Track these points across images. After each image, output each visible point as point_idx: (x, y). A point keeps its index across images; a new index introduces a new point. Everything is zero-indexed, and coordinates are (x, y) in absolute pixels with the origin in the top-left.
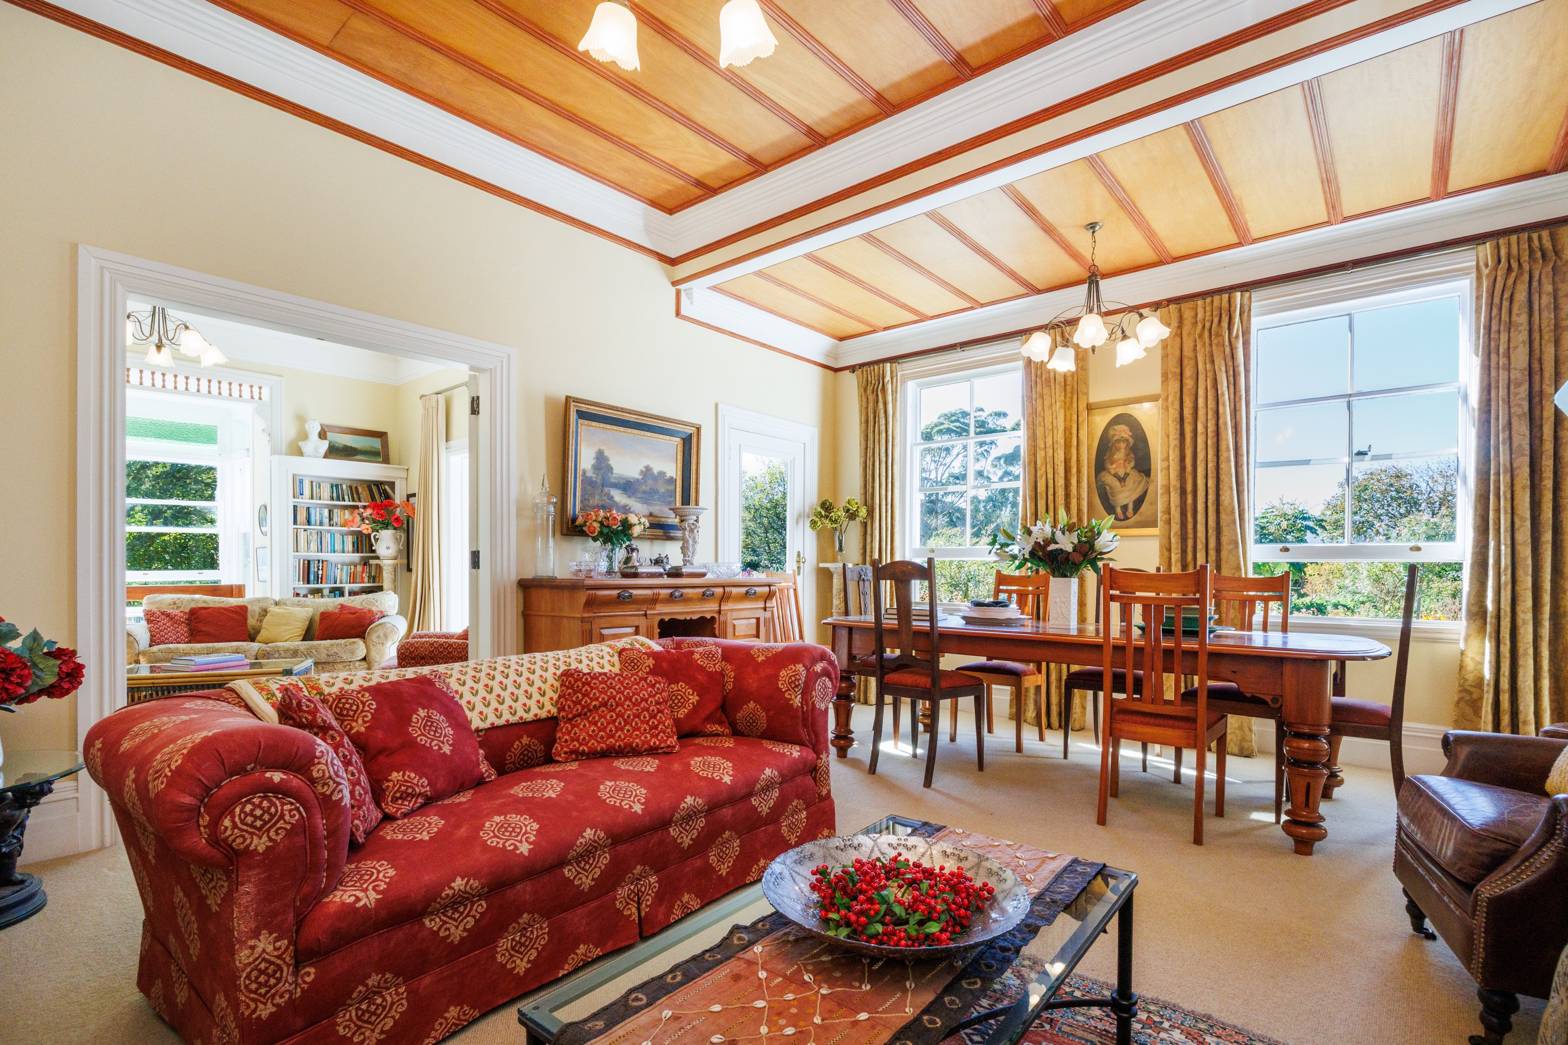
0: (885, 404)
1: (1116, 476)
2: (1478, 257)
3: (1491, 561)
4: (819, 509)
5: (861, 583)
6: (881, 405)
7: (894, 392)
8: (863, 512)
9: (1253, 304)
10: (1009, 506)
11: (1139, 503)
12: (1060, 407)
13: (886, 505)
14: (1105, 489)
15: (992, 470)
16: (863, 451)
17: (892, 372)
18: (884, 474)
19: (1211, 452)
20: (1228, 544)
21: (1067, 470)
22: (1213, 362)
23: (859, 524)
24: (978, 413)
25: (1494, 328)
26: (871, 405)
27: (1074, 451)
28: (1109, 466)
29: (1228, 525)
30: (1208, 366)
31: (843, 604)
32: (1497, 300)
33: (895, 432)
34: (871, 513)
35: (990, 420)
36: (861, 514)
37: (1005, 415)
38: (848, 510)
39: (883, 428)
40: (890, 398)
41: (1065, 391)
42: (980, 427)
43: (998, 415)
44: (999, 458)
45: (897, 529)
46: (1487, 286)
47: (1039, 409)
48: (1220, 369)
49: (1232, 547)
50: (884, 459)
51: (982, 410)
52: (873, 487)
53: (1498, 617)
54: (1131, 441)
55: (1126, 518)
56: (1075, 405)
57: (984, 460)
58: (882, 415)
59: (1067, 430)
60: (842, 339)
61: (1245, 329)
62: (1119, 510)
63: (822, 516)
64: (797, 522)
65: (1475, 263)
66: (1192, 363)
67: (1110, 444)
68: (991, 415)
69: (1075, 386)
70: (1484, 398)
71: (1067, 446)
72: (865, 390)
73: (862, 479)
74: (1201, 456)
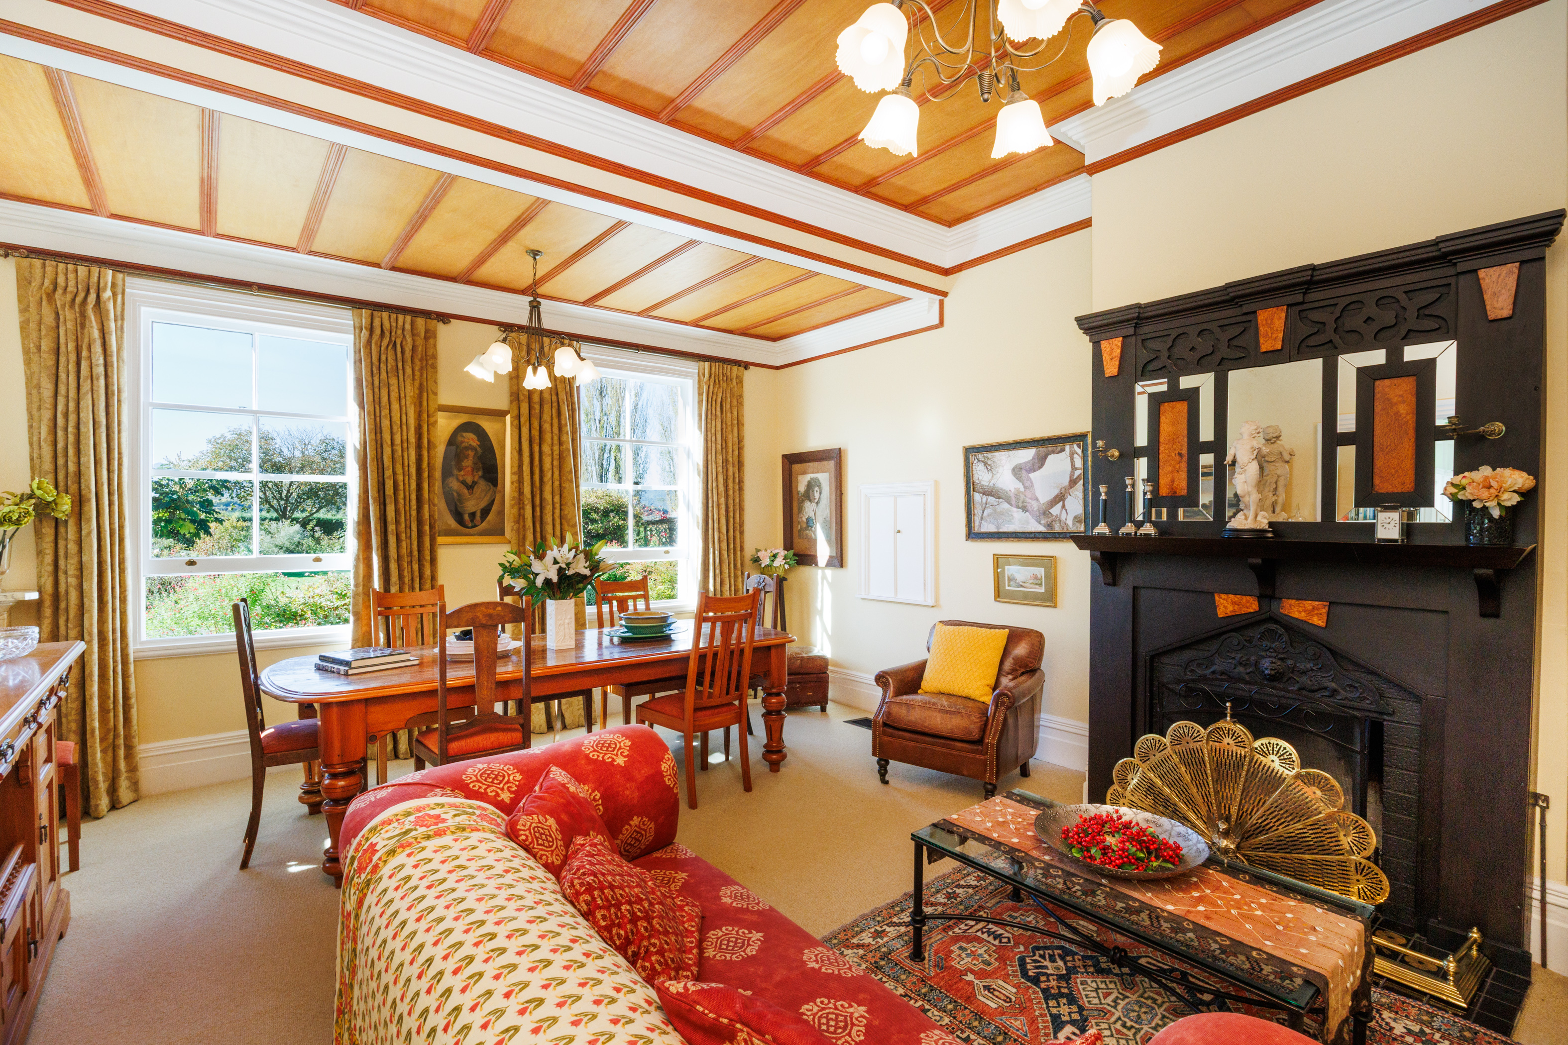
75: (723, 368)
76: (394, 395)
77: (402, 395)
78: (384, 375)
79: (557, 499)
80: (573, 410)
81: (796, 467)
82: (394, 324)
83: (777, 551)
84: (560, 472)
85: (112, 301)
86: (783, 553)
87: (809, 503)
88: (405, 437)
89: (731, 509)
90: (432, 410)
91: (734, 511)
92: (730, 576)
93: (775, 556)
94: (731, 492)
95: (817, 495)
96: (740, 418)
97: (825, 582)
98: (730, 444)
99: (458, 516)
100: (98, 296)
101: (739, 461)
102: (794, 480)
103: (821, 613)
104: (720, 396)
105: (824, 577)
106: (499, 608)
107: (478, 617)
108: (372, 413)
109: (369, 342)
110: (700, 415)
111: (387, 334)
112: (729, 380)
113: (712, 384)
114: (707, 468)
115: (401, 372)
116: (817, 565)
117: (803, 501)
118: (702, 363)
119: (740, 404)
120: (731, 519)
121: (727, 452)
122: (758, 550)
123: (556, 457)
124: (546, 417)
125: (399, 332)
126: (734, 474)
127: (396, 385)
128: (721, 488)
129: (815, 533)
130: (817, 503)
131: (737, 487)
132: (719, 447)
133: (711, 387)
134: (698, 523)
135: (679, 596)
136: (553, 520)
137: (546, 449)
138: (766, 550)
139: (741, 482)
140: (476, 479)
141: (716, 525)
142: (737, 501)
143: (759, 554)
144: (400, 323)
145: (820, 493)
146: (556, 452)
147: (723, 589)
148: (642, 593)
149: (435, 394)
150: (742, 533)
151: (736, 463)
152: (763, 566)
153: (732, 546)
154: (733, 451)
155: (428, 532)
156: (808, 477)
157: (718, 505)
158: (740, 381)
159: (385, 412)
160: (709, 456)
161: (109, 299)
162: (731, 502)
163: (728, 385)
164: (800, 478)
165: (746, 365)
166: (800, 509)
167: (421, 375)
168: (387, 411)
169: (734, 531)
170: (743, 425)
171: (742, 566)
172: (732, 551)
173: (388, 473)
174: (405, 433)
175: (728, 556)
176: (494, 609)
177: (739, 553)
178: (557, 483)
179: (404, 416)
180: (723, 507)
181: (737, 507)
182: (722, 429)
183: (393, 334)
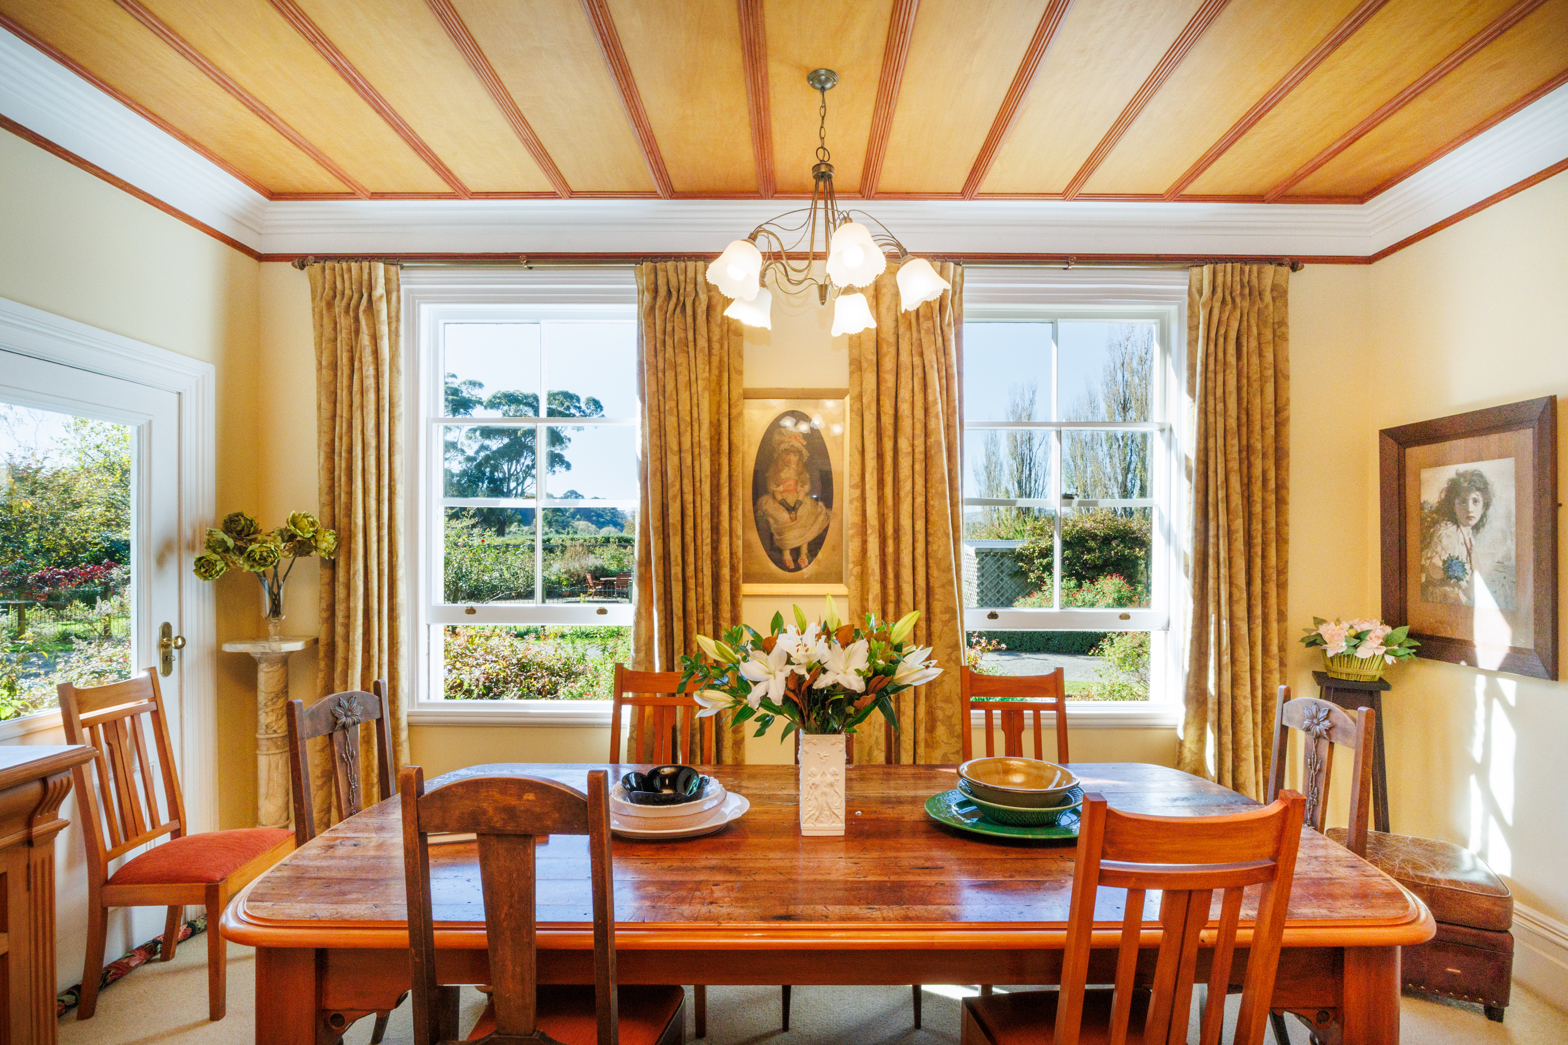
0: (375, 338)
1: (784, 504)
2: (1190, 281)
3: (1212, 638)
4: (221, 535)
5: (338, 736)
6: (365, 339)
7: (394, 319)
8: (328, 541)
9: (965, 285)
10: (486, 482)
11: (816, 545)
12: (704, 389)
13: (379, 528)
14: (768, 522)
15: (466, 442)
16: (327, 423)
17: (387, 281)
18: (372, 469)
19: (920, 482)
20: (942, 613)
21: (716, 489)
22: (922, 355)
23: (318, 563)
24: (450, 380)
25: (1211, 367)
26: (343, 336)
27: (725, 461)
28: (772, 487)
29: (943, 586)
30: (917, 360)
31: (283, 722)
32: (1213, 334)
33: (396, 394)
34: (344, 540)
35: (463, 388)
36: (324, 545)
37: (481, 385)
38: (293, 537)
39: (370, 382)
40: (384, 329)
41: (710, 363)
42: (453, 394)
43: (473, 384)
44: (475, 430)
45: (402, 572)
46: (1204, 317)
47: (670, 387)
48: (932, 367)
49: (947, 616)
50: (373, 442)
51: (454, 376)
52: (350, 494)
53: (1220, 703)
54: (806, 453)
55: (798, 568)
56: (725, 388)
57: (458, 431)
58: (368, 358)
59: (716, 427)
60: (274, 195)
61: (956, 316)
62: (787, 556)
63: (227, 550)
64: (161, 560)
65: (1186, 287)
66: (893, 350)
67: (776, 455)
68: (465, 383)
69: (726, 359)
70: (1202, 446)
71: (716, 453)
72: (330, 305)
73: (324, 474)
74: (906, 487)
75: (1242, 272)
76: (683, 379)
77: (693, 377)
78: (669, 350)
79: (920, 525)
80: (948, 377)
81: (1415, 454)
82: (682, 278)
83: (1365, 626)
84: (926, 481)
85: (385, 299)
86: (1379, 631)
87: (1452, 528)
88: (696, 439)
89: (1258, 540)
90: (735, 395)
91: (1264, 543)
92: (1252, 669)
93: (1359, 637)
94: (1258, 508)
95: (1475, 511)
96: (1281, 366)
97: (1496, 703)
98: (1257, 416)
99: (774, 551)
100: (370, 296)
101: (1277, 449)
102: (1410, 480)
103: (1482, 770)
104: (1235, 325)
105: (1493, 693)
106: (530, 796)
107: (484, 812)
108: (655, 408)
109: (652, 308)
110: (1192, 367)
111: (674, 294)
112: (1253, 293)
113: (1217, 305)
114: (1206, 463)
115: (691, 344)
116: (1472, 663)
117: (1435, 523)
118: (1196, 270)
119: (1280, 335)
120: (1258, 561)
121: (1250, 432)
122: (1319, 622)
123: (920, 456)
124: (905, 394)
125: (690, 287)
126: (1264, 473)
127: (685, 365)
128: (1237, 500)
129: (1468, 592)
130: (1477, 528)
131: (1272, 498)
132: (1232, 423)
133: (1216, 312)
134: (1187, 566)
135: (1151, 698)
136: (914, 560)
137: (904, 445)
138: (1338, 622)
139: (1281, 487)
140: (801, 498)
141: (1223, 571)
142: (1272, 524)
143: (1322, 630)
144: (691, 274)
145: (1487, 506)
146: (920, 449)
147: (1238, 692)
148: (1051, 700)
149: (740, 373)
150: (1282, 586)
151: (1271, 452)
152: (1330, 654)
153: (1258, 611)
154: (1263, 429)
155: (728, 577)
156: (1449, 472)
157: (1230, 533)
158: (1280, 293)
159: (671, 404)
160: (1211, 441)
161: (381, 297)
162: (1257, 526)
163: (1252, 303)
164: (1426, 474)
165: (1295, 263)
166: (1427, 541)
167: (722, 347)
168: (674, 404)
169: (1264, 582)
170: (1287, 378)
171: (1282, 648)
172: (1259, 621)
173: (673, 491)
174: (696, 434)
175: (1250, 630)
176: (520, 797)
177: (1274, 626)
178: (920, 500)
179: (695, 409)
180: (1239, 537)
181: (1272, 536)
182: (1239, 389)
183: (682, 291)
